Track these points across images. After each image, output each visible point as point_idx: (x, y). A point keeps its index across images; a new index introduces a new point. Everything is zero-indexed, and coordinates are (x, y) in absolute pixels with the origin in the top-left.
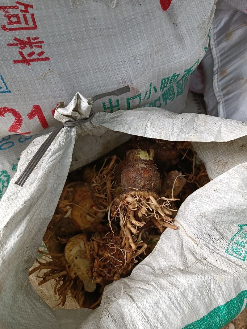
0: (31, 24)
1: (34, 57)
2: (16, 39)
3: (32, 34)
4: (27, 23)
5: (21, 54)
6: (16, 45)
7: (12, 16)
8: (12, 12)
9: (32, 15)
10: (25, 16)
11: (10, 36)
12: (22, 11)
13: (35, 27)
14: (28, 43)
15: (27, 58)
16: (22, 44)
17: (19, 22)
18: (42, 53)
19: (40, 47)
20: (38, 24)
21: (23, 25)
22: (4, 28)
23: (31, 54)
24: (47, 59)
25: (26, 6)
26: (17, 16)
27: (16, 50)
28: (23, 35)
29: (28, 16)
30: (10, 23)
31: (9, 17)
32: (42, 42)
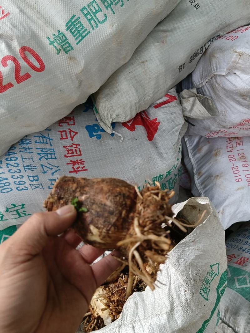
0: (79, 153)
1: (79, 169)
2: (71, 161)
3: (79, 158)
4: (76, 153)
5: (73, 168)
6: (71, 164)
7: (70, 150)
8: (70, 148)
9: (79, 149)
10: (76, 150)
11: (68, 160)
12: (74, 148)
13: (81, 155)
14: (77, 162)
15: (76, 170)
16: (74, 163)
17: (73, 153)
18: (84, 167)
19: (83, 164)
20: (82, 153)
21: (75, 154)
22: (65, 156)
23: (78, 168)
24: (87, 170)
25: (76, 145)
26: (72, 150)
27: (70, 166)
28: (74, 159)
29: (77, 149)
30: (69, 153)
31: (68, 151)
32: (84, 162)
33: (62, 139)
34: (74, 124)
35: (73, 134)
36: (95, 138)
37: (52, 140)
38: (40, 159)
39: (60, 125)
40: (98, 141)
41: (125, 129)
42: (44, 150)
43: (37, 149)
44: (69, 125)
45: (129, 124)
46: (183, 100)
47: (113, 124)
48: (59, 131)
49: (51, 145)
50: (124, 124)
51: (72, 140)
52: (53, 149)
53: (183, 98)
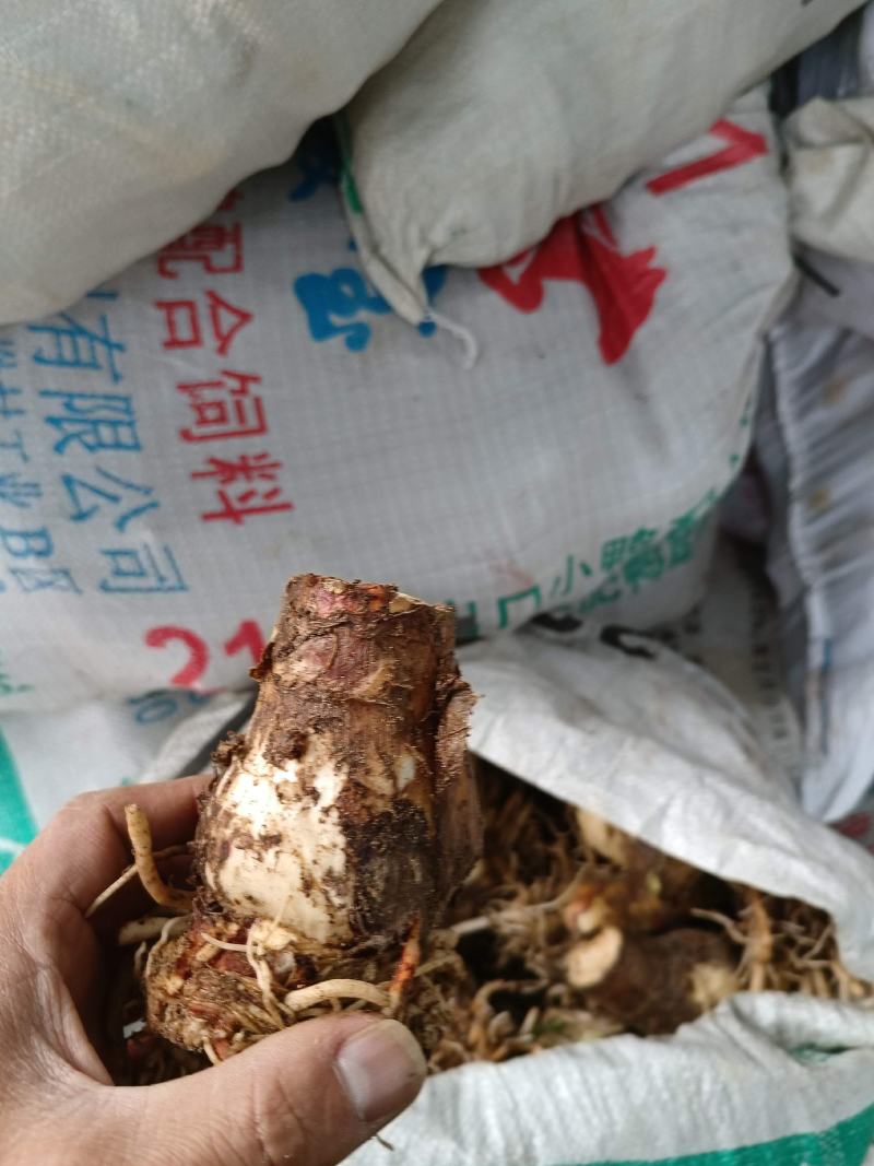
11: (197, 454)
12: (234, 392)
13: (262, 429)
14: (242, 468)
15: (237, 506)
16: (227, 471)
17: (222, 419)
18: (273, 493)
19: (271, 477)
20: (270, 419)
21: (233, 425)
22: (186, 435)
23: (245, 497)
24: (286, 506)
25: (244, 379)
26: (220, 405)
27: (209, 488)
28: (230, 450)
29: (248, 403)
30: (203, 421)
31: (199, 408)
32: (275, 465)
33: (173, 343)
34: (238, 266)
35: (227, 320)
36: (336, 343)
37: (120, 347)
38: (59, 448)
39: (164, 272)
40: (354, 359)
41: (492, 302)
42: (78, 403)
43: (46, 393)
44: (209, 268)
45: (515, 274)
46: (801, 158)
47: (435, 277)
48: (161, 305)
49: (116, 377)
50: (491, 275)
51: (222, 350)
52: (127, 399)
53: (802, 144)
